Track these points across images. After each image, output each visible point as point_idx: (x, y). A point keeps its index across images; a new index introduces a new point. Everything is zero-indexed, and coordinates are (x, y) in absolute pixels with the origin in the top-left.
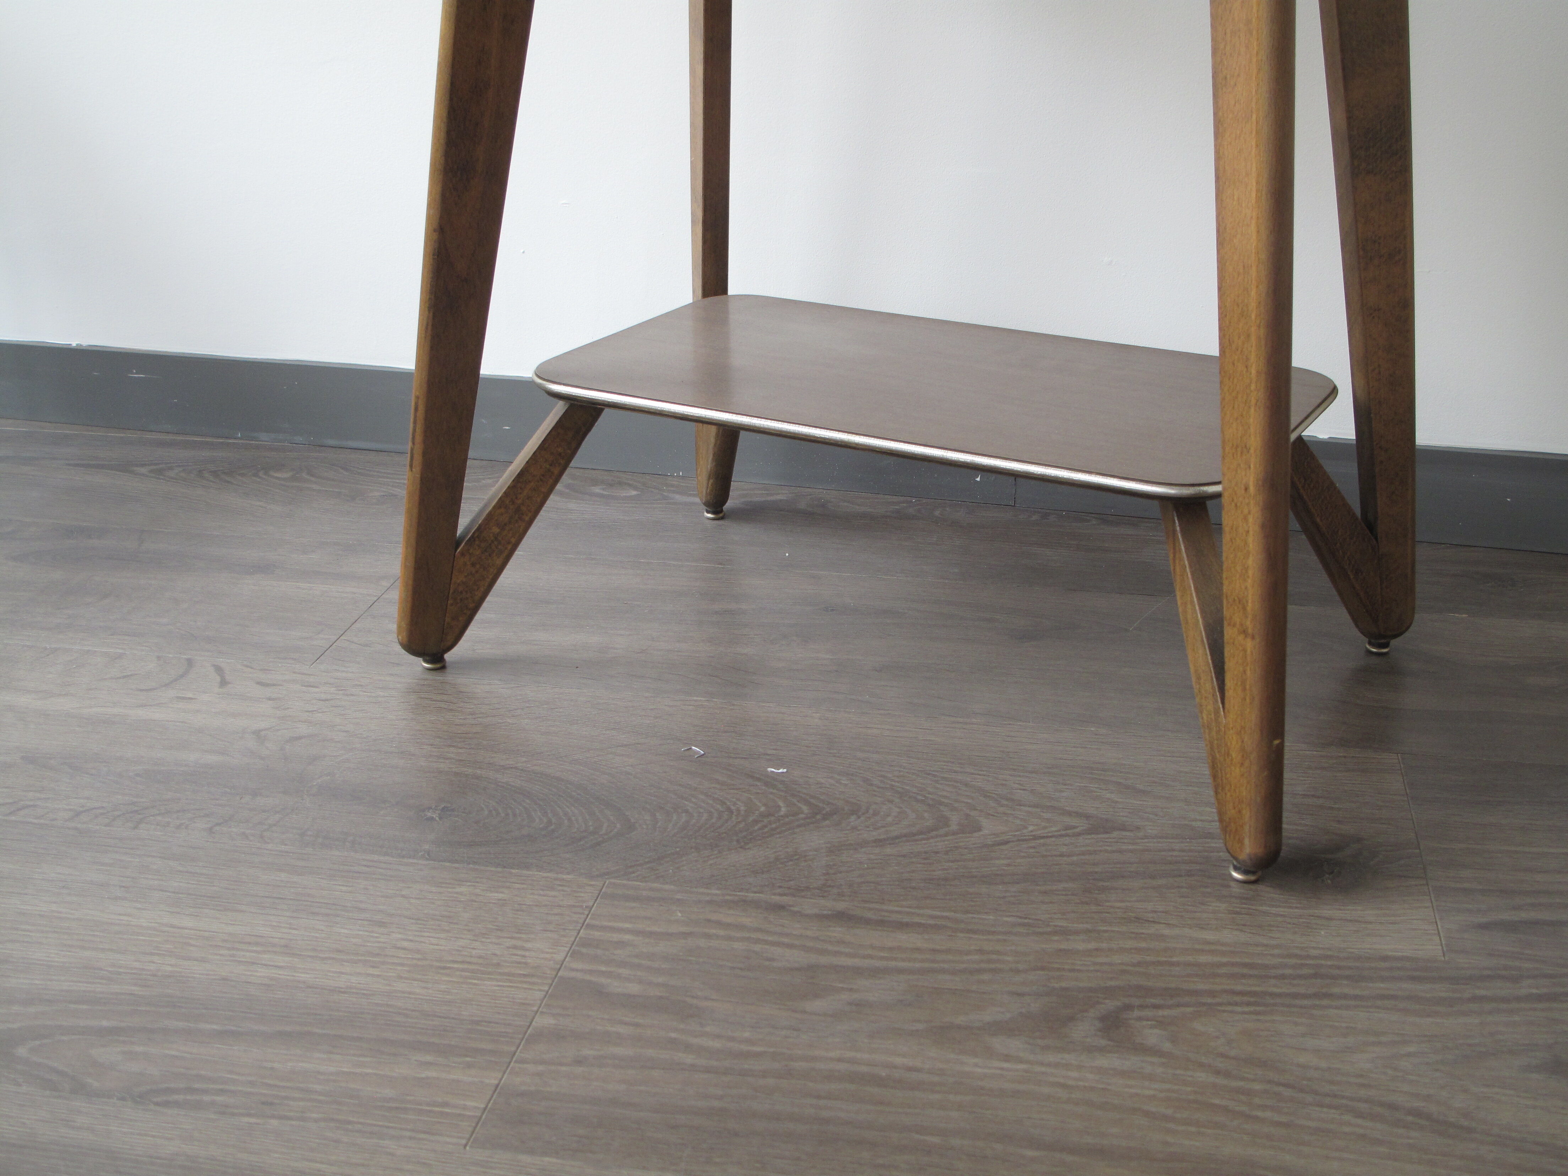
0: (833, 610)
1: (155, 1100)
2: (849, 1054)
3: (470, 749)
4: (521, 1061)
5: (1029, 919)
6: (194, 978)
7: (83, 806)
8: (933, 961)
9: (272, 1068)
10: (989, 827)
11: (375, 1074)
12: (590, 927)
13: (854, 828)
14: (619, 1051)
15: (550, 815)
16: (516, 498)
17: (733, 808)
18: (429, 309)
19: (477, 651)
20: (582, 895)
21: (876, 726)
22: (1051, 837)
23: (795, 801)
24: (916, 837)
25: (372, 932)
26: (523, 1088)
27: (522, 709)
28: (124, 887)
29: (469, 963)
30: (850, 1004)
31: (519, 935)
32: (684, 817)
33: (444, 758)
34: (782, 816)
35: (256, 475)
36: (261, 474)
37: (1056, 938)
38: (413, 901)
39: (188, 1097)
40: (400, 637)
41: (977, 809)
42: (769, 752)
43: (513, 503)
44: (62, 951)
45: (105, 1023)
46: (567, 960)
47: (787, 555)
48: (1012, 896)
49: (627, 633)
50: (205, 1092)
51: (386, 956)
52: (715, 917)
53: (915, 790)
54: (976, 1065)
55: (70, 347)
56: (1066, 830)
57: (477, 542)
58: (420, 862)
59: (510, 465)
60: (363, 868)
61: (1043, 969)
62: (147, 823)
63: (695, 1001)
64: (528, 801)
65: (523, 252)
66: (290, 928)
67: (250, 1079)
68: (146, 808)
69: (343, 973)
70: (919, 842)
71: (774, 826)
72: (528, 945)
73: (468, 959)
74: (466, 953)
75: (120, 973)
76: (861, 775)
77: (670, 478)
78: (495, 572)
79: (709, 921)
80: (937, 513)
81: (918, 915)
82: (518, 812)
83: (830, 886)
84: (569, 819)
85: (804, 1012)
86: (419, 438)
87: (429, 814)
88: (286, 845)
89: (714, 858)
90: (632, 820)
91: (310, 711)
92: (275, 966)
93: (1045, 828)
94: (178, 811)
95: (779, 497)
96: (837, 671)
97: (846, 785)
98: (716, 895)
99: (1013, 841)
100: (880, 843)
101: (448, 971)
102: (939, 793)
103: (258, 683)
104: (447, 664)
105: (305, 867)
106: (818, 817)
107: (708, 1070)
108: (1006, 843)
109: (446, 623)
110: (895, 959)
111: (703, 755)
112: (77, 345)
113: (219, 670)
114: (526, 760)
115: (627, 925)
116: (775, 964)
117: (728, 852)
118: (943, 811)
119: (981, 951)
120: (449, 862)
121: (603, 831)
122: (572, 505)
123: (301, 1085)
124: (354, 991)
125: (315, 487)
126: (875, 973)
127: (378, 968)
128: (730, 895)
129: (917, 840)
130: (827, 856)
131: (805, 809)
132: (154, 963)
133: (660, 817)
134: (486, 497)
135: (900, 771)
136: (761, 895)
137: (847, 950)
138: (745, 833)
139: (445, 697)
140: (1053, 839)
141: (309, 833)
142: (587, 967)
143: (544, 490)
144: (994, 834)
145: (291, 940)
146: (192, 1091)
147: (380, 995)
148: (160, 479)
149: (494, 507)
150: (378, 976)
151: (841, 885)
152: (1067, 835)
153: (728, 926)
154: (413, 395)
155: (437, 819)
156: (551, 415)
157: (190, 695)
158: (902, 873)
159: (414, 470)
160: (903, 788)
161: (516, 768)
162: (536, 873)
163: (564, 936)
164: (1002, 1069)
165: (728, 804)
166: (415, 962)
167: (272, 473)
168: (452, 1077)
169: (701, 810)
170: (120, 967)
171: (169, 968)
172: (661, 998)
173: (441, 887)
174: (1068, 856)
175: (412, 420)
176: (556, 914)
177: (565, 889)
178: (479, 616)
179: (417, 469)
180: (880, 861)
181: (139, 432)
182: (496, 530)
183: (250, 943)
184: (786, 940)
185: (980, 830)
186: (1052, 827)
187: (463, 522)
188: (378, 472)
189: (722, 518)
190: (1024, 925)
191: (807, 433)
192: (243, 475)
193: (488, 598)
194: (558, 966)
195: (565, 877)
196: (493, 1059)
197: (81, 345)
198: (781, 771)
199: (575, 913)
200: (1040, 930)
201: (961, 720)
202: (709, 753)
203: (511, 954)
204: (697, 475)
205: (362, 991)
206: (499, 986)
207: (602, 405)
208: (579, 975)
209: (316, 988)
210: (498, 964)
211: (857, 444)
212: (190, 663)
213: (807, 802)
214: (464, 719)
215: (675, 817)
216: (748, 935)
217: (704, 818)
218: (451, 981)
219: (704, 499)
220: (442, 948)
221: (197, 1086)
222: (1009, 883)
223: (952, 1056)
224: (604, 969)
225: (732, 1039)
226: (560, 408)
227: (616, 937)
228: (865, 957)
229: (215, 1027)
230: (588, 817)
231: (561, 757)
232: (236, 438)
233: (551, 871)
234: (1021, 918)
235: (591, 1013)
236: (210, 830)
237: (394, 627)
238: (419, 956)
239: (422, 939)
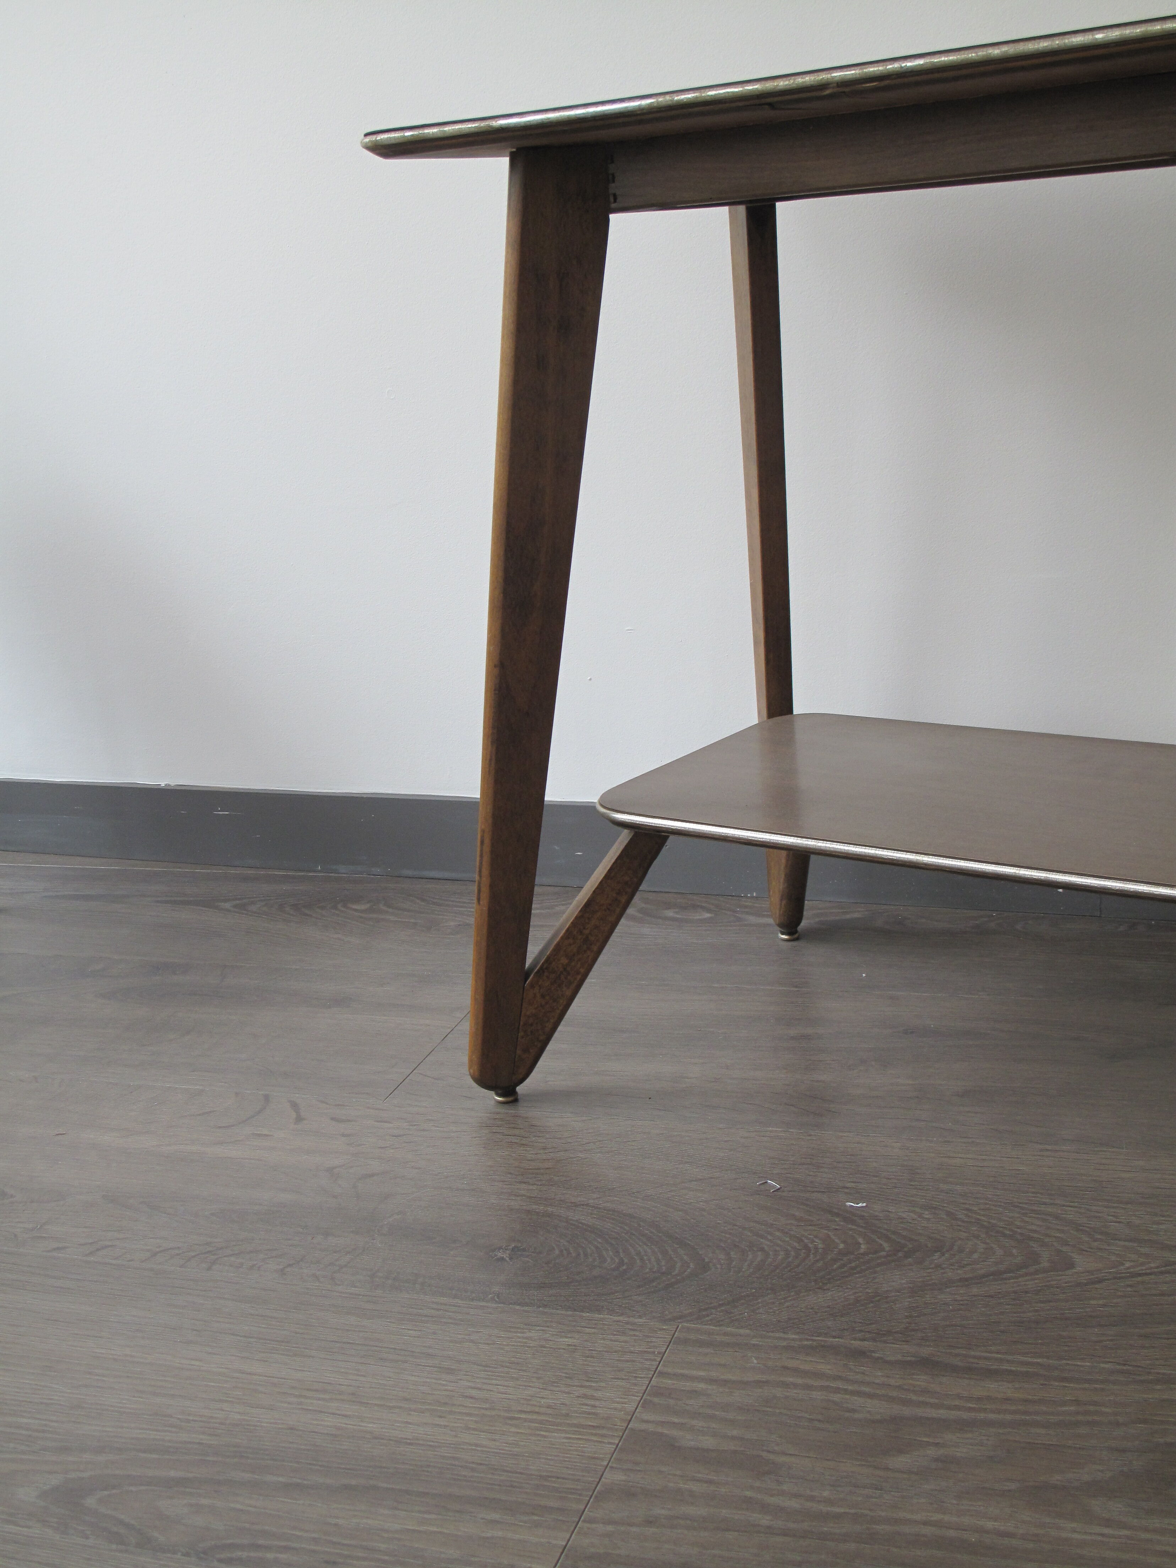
0: (912, 1033)
1: (218, 1556)
2: (937, 1517)
3: (541, 1185)
4: (590, 1521)
5: (1129, 1365)
6: (261, 1426)
7: (160, 1247)
8: (1025, 1413)
9: (336, 1525)
10: (1083, 1263)
11: (440, 1533)
12: (662, 1374)
13: (938, 1266)
14: (691, 1510)
15: (622, 1255)
16: (584, 928)
17: (811, 1245)
18: (492, 743)
19: (550, 1083)
20: (654, 1340)
21: (960, 1155)
22: (1150, 1274)
23: (874, 1237)
24: (1005, 1276)
25: (440, 1379)
26: (592, 1550)
27: (594, 1143)
28: (196, 1330)
29: (538, 1413)
30: (937, 1460)
31: (587, 1384)
32: (760, 1256)
33: (516, 1195)
34: (862, 1254)
35: (335, 907)
36: (339, 906)
37: (1159, 1387)
38: (481, 1346)
39: (252, 1554)
40: (472, 1071)
41: (1069, 1245)
42: (849, 1185)
43: (581, 933)
44: (134, 1397)
45: (173, 1473)
46: (637, 1410)
47: (864, 975)
48: (1108, 1340)
49: (700, 1061)
50: (268, 1548)
51: (453, 1405)
52: (792, 1364)
53: (1001, 1224)
54: (1074, 1531)
55: (159, 787)
56: (1166, 1266)
57: (546, 974)
58: (489, 1304)
59: (579, 891)
60: (433, 1311)
61: (1145, 1421)
62: (220, 1264)
63: (771, 1457)
64: (600, 1240)
65: (590, 679)
66: (358, 1375)
67: (313, 1535)
68: (221, 1248)
69: (410, 1423)
70: (1008, 1281)
71: (853, 1264)
72: (598, 1394)
73: (537, 1409)
74: (535, 1403)
75: (188, 1421)
76: (945, 1208)
77: (744, 899)
78: (565, 1003)
79: (786, 1368)
80: (1019, 927)
81: (1008, 1361)
82: (589, 1250)
83: (913, 1330)
84: (642, 1259)
85: (887, 1469)
86: (486, 871)
87: (500, 1255)
88: (355, 1287)
89: (791, 1300)
90: (707, 1260)
91: (383, 1148)
92: (343, 1415)
93: (1142, 1264)
94: (251, 1252)
95: (856, 915)
96: (918, 1097)
97: (928, 1219)
98: (793, 1340)
99: (1108, 1280)
100: (965, 1282)
101: (514, 1422)
102: (1027, 1227)
103: (333, 1119)
104: (519, 1097)
105: (374, 1310)
106: (900, 1254)
107: (785, 1533)
108: (1100, 1281)
109: (517, 1057)
110: (985, 1410)
111: (779, 1189)
112: (166, 785)
113: (295, 1106)
114: (598, 1196)
115: (702, 1373)
116: (856, 1416)
117: (805, 1294)
118: (1032, 1247)
119: (1077, 1402)
120: (519, 1305)
121: (676, 1272)
122: (646, 930)
123: (364, 1543)
124: (421, 1442)
125: (392, 918)
126: (963, 1426)
127: (444, 1417)
128: (807, 1340)
129: (1006, 1279)
130: (910, 1297)
131: (886, 1246)
132: (223, 1410)
133: (735, 1256)
134: (558, 924)
135: (986, 1204)
136: (840, 1340)
137: (932, 1401)
138: (821, 1274)
139: (517, 1132)
140: (1153, 1277)
141: (380, 1274)
142: (659, 1418)
143: (612, 919)
144: (1088, 1272)
145: (359, 1387)
146: (259, 1547)
147: (447, 1447)
148: (243, 914)
149: (562, 938)
150: (445, 1426)
151: (925, 1329)
152: (1168, 1272)
153: (805, 1374)
154: (479, 829)
155: (507, 1259)
156: (617, 844)
157: (266, 1132)
158: (991, 1315)
159: (481, 903)
160: (989, 1222)
161: (587, 1205)
162: (607, 1316)
163: (635, 1385)
164: (1103, 1535)
165: (806, 1241)
166: (483, 1411)
167: (350, 905)
168: (517, 1537)
169: (778, 1248)
170: (189, 1415)
171: (238, 1417)
172: (735, 1452)
173: (511, 1332)
174: (1169, 1295)
175: (478, 853)
176: (627, 1361)
177: (637, 1333)
178: (549, 1047)
179: (485, 901)
180: (967, 1302)
181: (224, 868)
182: (564, 961)
183: (316, 1390)
184: (866, 1389)
185: (1072, 1267)
186: (1150, 1263)
187: (534, 951)
188: (453, 901)
189: (797, 939)
190: (1122, 1372)
191: (875, 855)
192: (322, 908)
193: (560, 1028)
194: (629, 1418)
195: (636, 1320)
196: (561, 1518)
197: (169, 785)
198: (860, 1205)
199: (647, 1360)
200: (1142, 1378)
201: (1049, 1147)
202: (786, 1187)
203: (581, 1404)
204: (769, 896)
205: (428, 1443)
206: (567, 1438)
207: (667, 833)
208: (651, 1428)
209: (383, 1439)
210: (567, 1415)
211: (926, 864)
212: (267, 1098)
213: (888, 1239)
214: (536, 1154)
215: (750, 1257)
216: (827, 1384)
217: (780, 1257)
218: (518, 1433)
219: (778, 921)
220: (510, 1396)
221: (261, 1542)
222: (1106, 1326)
223: (1048, 1520)
224: (676, 1420)
225: (812, 1499)
226: (625, 836)
227: (688, 1385)
228: (949, 1408)
229: (281, 1479)
230: (660, 1257)
231: (634, 1193)
232: (315, 871)
233: (622, 1314)
234: (1119, 1364)
235: (663, 1469)
236: (282, 1272)
237: (465, 1059)
238: (487, 1406)
239: (489, 1387)
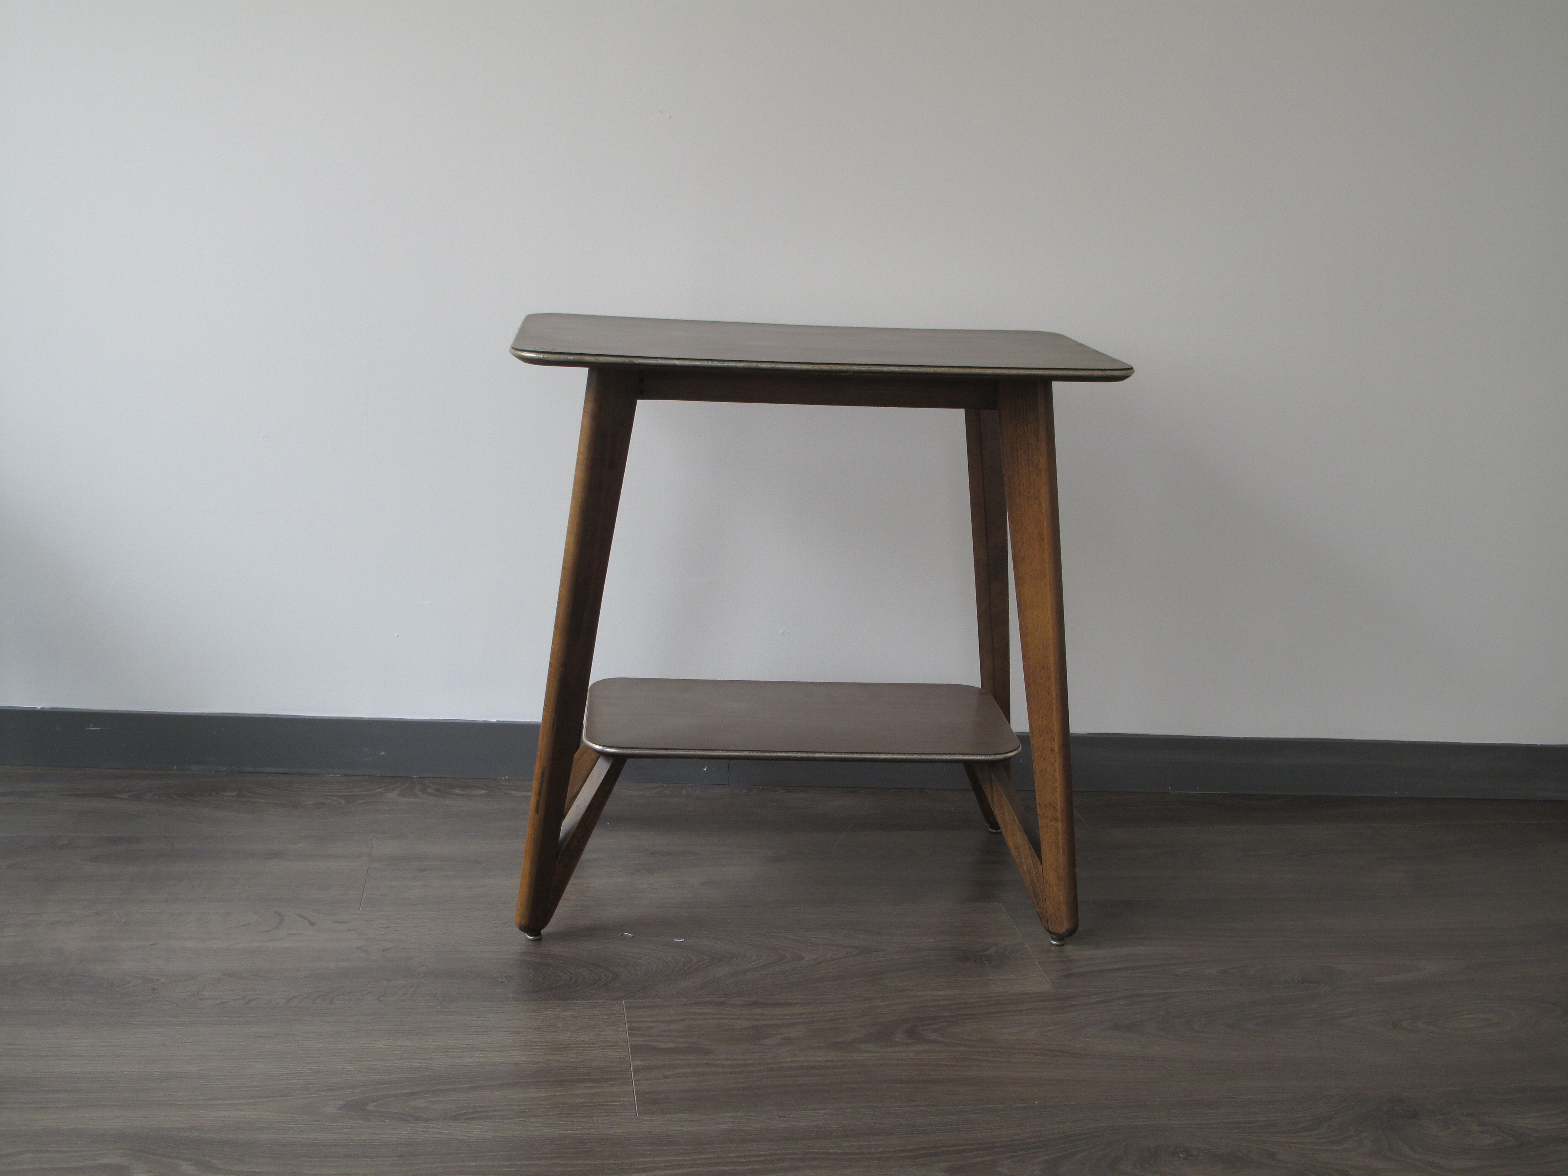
0: (655, 854)
2: (796, 1059)
5: (850, 995)
8: (813, 1017)
10: (808, 956)
12: (633, 1022)
13: (738, 964)
14: (683, 1071)
15: (569, 974)
17: (667, 961)
20: (615, 1008)
21: (719, 914)
23: (698, 954)
24: (773, 965)
26: (647, 1090)
30: (783, 1040)
31: (595, 1029)
32: (644, 968)
34: (696, 962)
35: (211, 795)
36: (214, 794)
37: (867, 1002)
41: (797, 949)
42: (669, 932)
47: (608, 824)
48: (836, 986)
52: (691, 1010)
53: (759, 943)
54: (857, 1056)
56: (849, 954)
58: (513, 1003)
63: (706, 1047)
64: (551, 968)
65: (397, 636)
68: (328, 993)
70: (776, 967)
71: (695, 967)
72: (603, 1033)
79: (689, 1012)
80: (684, 792)
83: (742, 991)
84: (581, 975)
85: (762, 1045)
87: (500, 980)
89: (672, 985)
90: (616, 972)
91: (382, 934)
94: (350, 993)
97: (721, 944)
98: (685, 1001)
99: (824, 962)
100: (755, 969)
102: (773, 943)
103: (335, 922)
105: (450, 1011)
106: (716, 961)
107: (732, 1073)
108: (820, 963)
110: (793, 1019)
111: (633, 937)
112: (42, 708)
113: (302, 917)
115: (650, 1019)
116: (734, 1027)
117: (678, 981)
118: (780, 952)
119: (833, 1011)
121: (604, 978)
125: (261, 800)
126: (786, 1025)
128: (692, 1000)
130: (732, 978)
131: (706, 957)
133: (631, 969)
135: (746, 935)
136: (709, 999)
137: (767, 1018)
138: (682, 972)
140: (844, 959)
141: (438, 995)
142: (641, 1039)
144: (813, 960)
148: (142, 801)
151: (747, 990)
153: (700, 1014)
155: (506, 981)
157: (296, 932)
158: (775, 982)
160: (752, 943)
162: (582, 1001)
163: (619, 1027)
164: (870, 1056)
165: (663, 959)
169: (650, 963)
172: (686, 1047)
174: (855, 966)
176: (607, 1018)
177: (604, 1006)
180: (761, 977)
184: (735, 1017)
185: (803, 959)
190: (849, 998)
192: (201, 795)
194: (629, 1040)
195: (599, 1001)
198: (681, 940)
200: (858, 999)
202: (636, 936)
203: (598, 1038)
206: (601, 1052)
208: (641, 1043)
210: (594, 1043)
212: (279, 914)
213: (705, 954)
215: (639, 968)
216: (712, 1016)
217: (654, 967)
220: (558, 1039)
222: (831, 981)
223: (844, 1054)
224: (650, 1039)
225: (734, 1059)
227: (649, 1024)
228: (778, 1019)
230: (590, 973)
231: (552, 945)
233: (589, 999)
234: (845, 995)
235: (657, 1058)
